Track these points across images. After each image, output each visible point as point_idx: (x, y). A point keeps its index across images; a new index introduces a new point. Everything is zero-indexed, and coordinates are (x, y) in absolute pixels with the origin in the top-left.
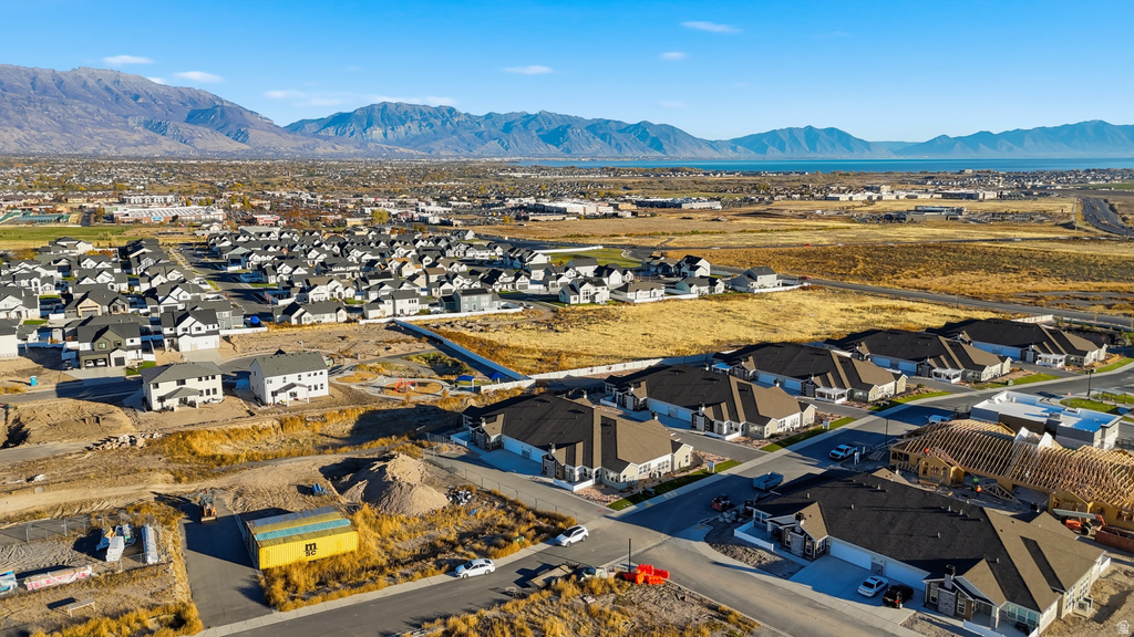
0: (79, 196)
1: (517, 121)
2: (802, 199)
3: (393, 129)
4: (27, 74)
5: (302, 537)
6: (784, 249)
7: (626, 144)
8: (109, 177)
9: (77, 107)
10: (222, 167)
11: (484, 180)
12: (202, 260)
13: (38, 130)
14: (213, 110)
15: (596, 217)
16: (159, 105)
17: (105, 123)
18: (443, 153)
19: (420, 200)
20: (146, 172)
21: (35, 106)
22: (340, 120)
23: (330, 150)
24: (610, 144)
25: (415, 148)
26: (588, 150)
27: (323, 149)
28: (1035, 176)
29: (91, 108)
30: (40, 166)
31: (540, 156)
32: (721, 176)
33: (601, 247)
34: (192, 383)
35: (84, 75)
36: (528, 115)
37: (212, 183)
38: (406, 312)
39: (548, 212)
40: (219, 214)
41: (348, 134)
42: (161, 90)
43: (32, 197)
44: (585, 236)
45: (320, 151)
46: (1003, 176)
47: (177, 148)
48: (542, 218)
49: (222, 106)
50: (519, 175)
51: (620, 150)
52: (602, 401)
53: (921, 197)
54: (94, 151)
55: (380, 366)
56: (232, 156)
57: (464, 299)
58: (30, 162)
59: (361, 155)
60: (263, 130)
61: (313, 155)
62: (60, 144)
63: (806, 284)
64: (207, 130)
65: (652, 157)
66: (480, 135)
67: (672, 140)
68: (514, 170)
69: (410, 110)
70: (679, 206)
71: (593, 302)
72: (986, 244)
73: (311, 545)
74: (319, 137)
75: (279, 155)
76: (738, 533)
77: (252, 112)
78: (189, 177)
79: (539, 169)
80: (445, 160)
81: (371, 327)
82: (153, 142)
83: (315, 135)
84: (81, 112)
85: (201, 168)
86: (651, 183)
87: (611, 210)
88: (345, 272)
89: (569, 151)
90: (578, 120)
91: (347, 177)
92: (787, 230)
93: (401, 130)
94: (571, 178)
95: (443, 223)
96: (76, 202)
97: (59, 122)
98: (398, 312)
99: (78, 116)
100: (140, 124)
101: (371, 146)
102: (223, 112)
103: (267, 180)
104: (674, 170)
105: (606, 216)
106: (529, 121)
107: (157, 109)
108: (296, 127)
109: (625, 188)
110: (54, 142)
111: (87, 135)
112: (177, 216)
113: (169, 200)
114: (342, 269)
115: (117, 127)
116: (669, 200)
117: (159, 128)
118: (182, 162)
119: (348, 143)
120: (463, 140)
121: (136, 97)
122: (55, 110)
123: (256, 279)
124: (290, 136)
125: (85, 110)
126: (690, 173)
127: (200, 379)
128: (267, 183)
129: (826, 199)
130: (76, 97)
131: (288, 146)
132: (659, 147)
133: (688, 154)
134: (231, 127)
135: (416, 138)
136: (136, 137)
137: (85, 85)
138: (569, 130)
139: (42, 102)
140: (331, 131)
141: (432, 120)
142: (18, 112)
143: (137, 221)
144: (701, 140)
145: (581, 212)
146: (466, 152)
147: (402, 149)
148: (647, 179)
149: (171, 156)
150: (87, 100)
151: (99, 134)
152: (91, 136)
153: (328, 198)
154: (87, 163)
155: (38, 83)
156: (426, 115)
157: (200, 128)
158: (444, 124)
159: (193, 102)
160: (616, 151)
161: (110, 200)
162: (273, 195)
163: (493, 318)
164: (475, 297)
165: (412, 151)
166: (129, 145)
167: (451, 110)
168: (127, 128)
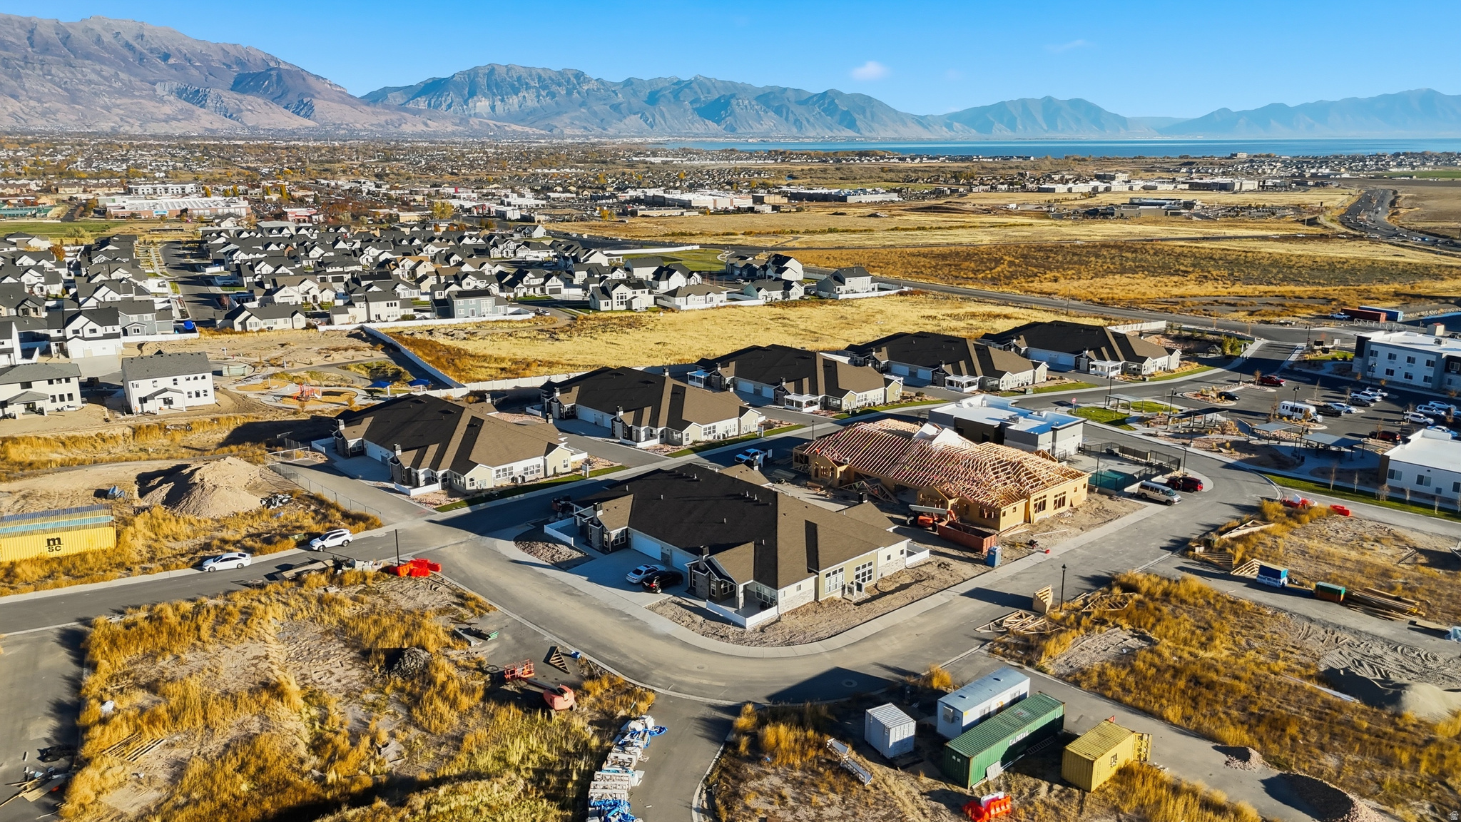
0: (73, 185)
1: (666, 88)
2: (1009, 190)
3: (502, 100)
4: (22, 26)
5: (45, 531)
6: (922, 250)
7: (808, 121)
8: (123, 161)
9: (88, 70)
10: (276, 148)
11: (611, 166)
12: (184, 261)
13: (39, 101)
14: (265, 75)
15: (726, 211)
16: (196, 68)
17: (127, 91)
18: (568, 131)
19: (513, 191)
20: (173, 156)
21: (34, 69)
22: (434, 88)
23: (421, 128)
24: (787, 119)
25: (531, 124)
26: (758, 128)
27: (412, 127)
28: (1325, 161)
29: (108, 71)
30: (38, 147)
31: (696, 135)
32: (921, 162)
33: (697, 247)
34: (40, 387)
35: (98, 28)
36: (679, 82)
37: (255, 170)
38: (383, 318)
39: (669, 205)
40: (242, 207)
41: (444, 106)
42: (199, 48)
43: (12, 186)
44: (691, 235)
45: (407, 128)
46: (1283, 162)
47: (222, 125)
48: (655, 213)
49: (279, 69)
50: (658, 160)
51: (800, 128)
52: (528, 409)
53: (1161, 187)
54: (113, 128)
55: (307, 376)
56: (293, 134)
57: (459, 303)
58: (27, 143)
59: (461, 134)
60: (332, 100)
61: (400, 134)
62: (67, 120)
63: (906, 289)
64: (260, 101)
65: (840, 137)
66: (616, 107)
67: (868, 114)
68: (654, 154)
69: (525, 75)
70: (844, 199)
71: (629, 309)
72: (1182, 243)
73: (54, 540)
74: (407, 110)
75: (353, 134)
76: (548, 529)
77: (318, 77)
78: (228, 162)
79: (686, 152)
80: (569, 141)
81: (331, 334)
82: (189, 116)
83: (402, 108)
84: (94, 77)
85: (246, 150)
86: (824, 171)
87: (747, 202)
88: (343, 272)
89: (733, 130)
90: (745, 88)
91: (433, 163)
92: (950, 228)
93: (514, 101)
94: (724, 164)
95: (524, 219)
96: (65, 193)
97: (66, 90)
98: (373, 318)
99: (90, 82)
100: (171, 92)
101: (474, 122)
102: (279, 77)
103: (327, 166)
104: (862, 154)
105: (739, 210)
106: (681, 90)
107: (194, 72)
108: (376, 99)
109: (791, 177)
110: (59, 116)
111: (102, 107)
112: (186, 210)
113: (188, 191)
114: (339, 269)
115: (141, 97)
116: (833, 191)
117: (196, 97)
118: (225, 142)
119: (444, 118)
120: (595, 114)
121: (166, 57)
122: (60, 73)
123: (232, 282)
124: (368, 109)
125: (99, 73)
126: (882, 157)
127: (51, 382)
128: (326, 170)
129: (1040, 190)
130: (88, 56)
131: (366, 122)
132: (852, 125)
133: (890, 134)
134: (290, 96)
135: (533, 112)
136: (167, 110)
137: (99, 40)
138: (734, 102)
139: (42, 63)
140: (422, 103)
141: (554, 88)
142: (11, 77)
143: (133, 215)
144: (906, 115)
145: (711, 207)
146: (598, 131)
147: (514, 127)
148: (823, 166)
149: (212, 134)
150: (101, 61)
151: (118, 106)
152: (108, 108)
153: (397, 188)
154: (99, 143)
155: (37, 38)
156: (546, 83)
157: (250, 98)
158: (569, 93)
159: (240, 63)
160: (795, 130)
161: (113, 190)
162: (328, 185)
163: (491, 325)
164: (473, 301)
165: (527, 129)
166: (159, 121)
167: (579, 75)
168: (154, 97)
